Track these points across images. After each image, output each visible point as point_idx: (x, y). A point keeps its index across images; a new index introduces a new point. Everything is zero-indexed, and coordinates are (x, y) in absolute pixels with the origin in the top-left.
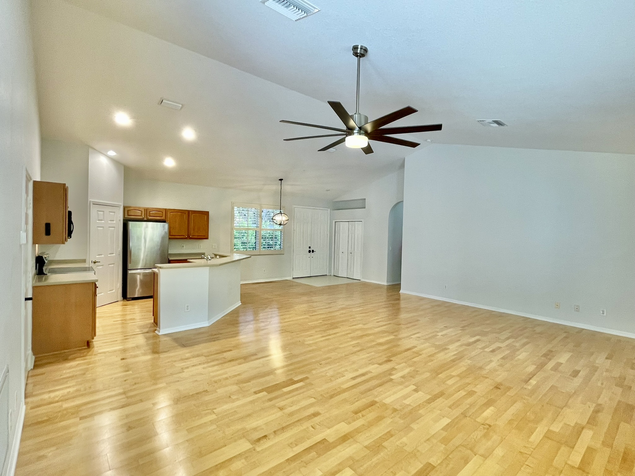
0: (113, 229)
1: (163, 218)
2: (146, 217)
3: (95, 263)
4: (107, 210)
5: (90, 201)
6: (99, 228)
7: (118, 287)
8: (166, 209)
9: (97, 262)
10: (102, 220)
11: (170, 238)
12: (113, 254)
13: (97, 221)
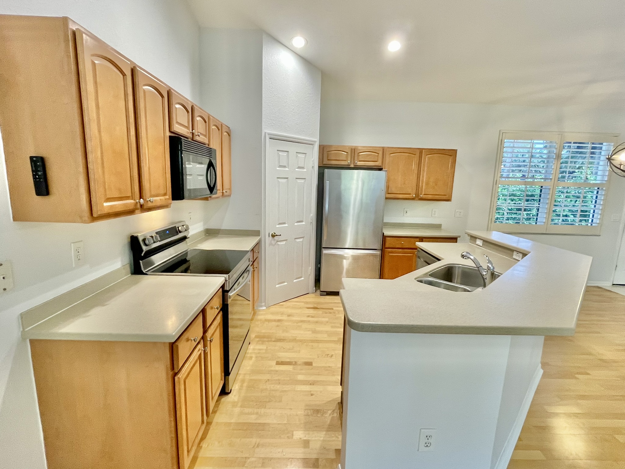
0: (302, 181)
1: (378, 164)
2: (353, 161)
3: (273, 236)
4: (293, 148)
5: (266, 133)
6: (280, 180)
7: (309, 273)
8: (383, 149)
9: (277, 235)
10: (285, 167)
11: (386, 198)
12: (302, 221)
13: (277, 168)
